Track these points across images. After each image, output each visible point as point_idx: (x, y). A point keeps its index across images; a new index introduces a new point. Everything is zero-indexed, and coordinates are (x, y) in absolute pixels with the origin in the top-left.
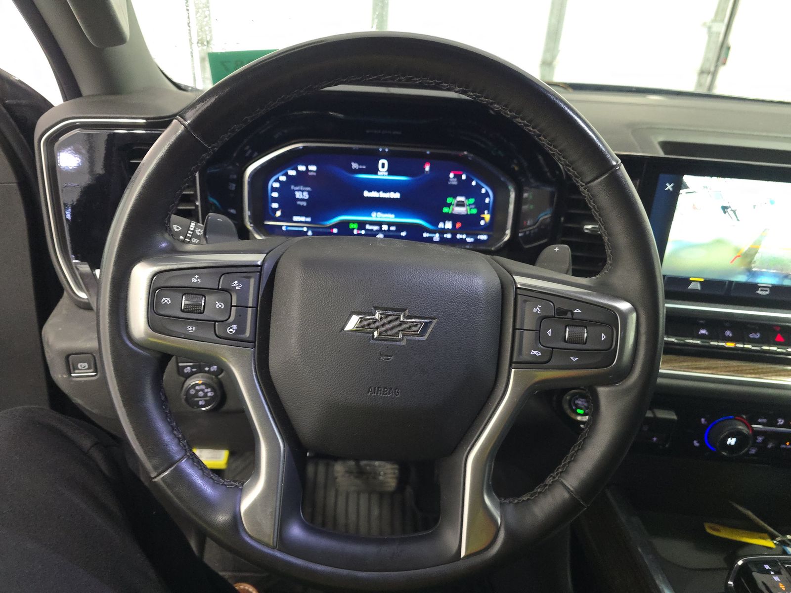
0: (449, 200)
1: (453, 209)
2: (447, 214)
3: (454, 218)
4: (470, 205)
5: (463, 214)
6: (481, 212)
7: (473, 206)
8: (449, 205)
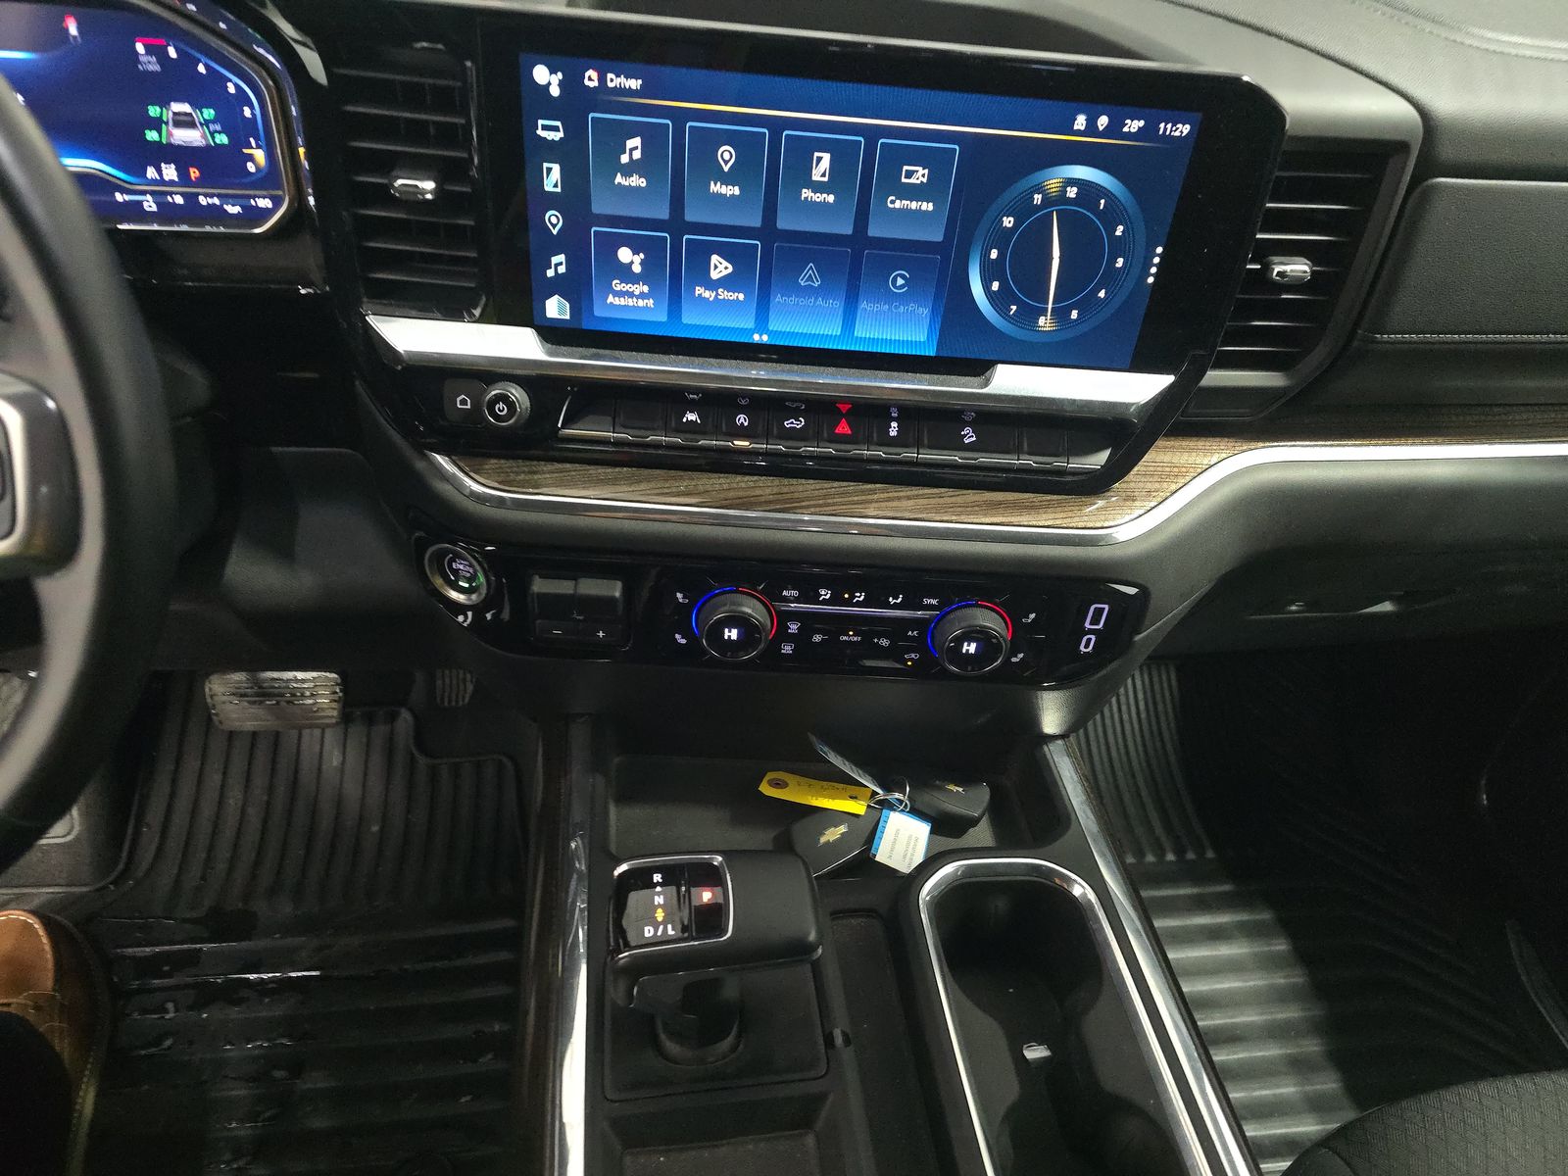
0: (154, 111)
1: (170, 134)
2: (157, 145)
3: (181, 156)
4: (207, 123)
5: (196, 144)
6: (238, 142)
7: (218, 127)
8: (157, 124)
